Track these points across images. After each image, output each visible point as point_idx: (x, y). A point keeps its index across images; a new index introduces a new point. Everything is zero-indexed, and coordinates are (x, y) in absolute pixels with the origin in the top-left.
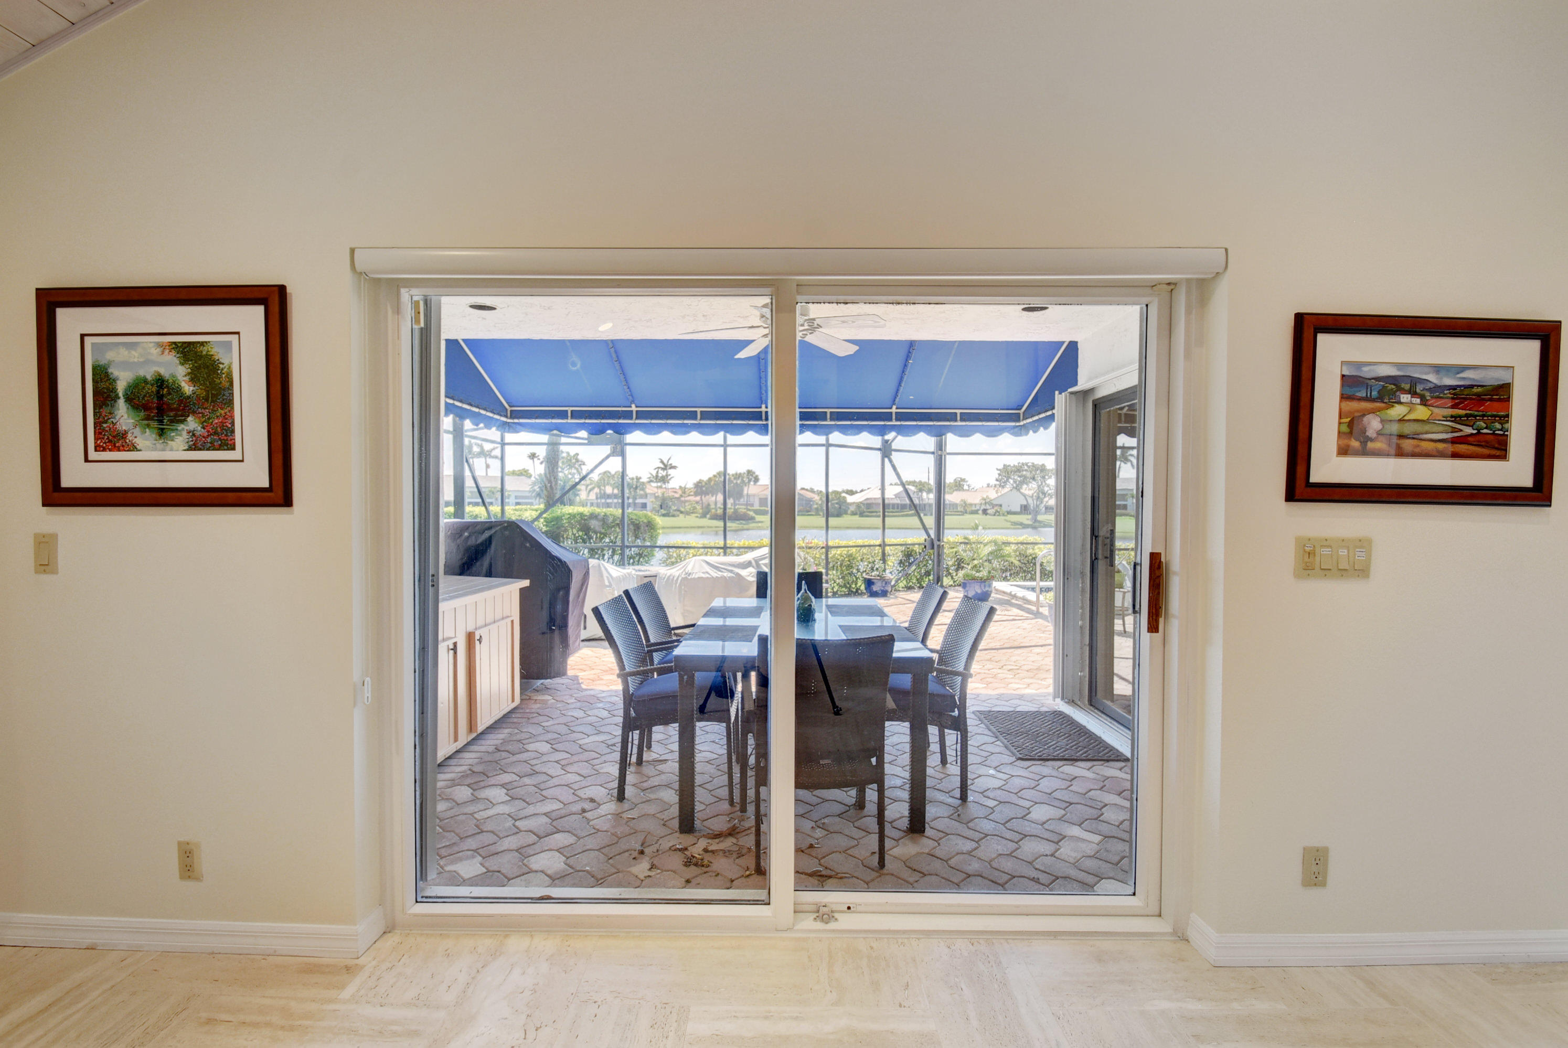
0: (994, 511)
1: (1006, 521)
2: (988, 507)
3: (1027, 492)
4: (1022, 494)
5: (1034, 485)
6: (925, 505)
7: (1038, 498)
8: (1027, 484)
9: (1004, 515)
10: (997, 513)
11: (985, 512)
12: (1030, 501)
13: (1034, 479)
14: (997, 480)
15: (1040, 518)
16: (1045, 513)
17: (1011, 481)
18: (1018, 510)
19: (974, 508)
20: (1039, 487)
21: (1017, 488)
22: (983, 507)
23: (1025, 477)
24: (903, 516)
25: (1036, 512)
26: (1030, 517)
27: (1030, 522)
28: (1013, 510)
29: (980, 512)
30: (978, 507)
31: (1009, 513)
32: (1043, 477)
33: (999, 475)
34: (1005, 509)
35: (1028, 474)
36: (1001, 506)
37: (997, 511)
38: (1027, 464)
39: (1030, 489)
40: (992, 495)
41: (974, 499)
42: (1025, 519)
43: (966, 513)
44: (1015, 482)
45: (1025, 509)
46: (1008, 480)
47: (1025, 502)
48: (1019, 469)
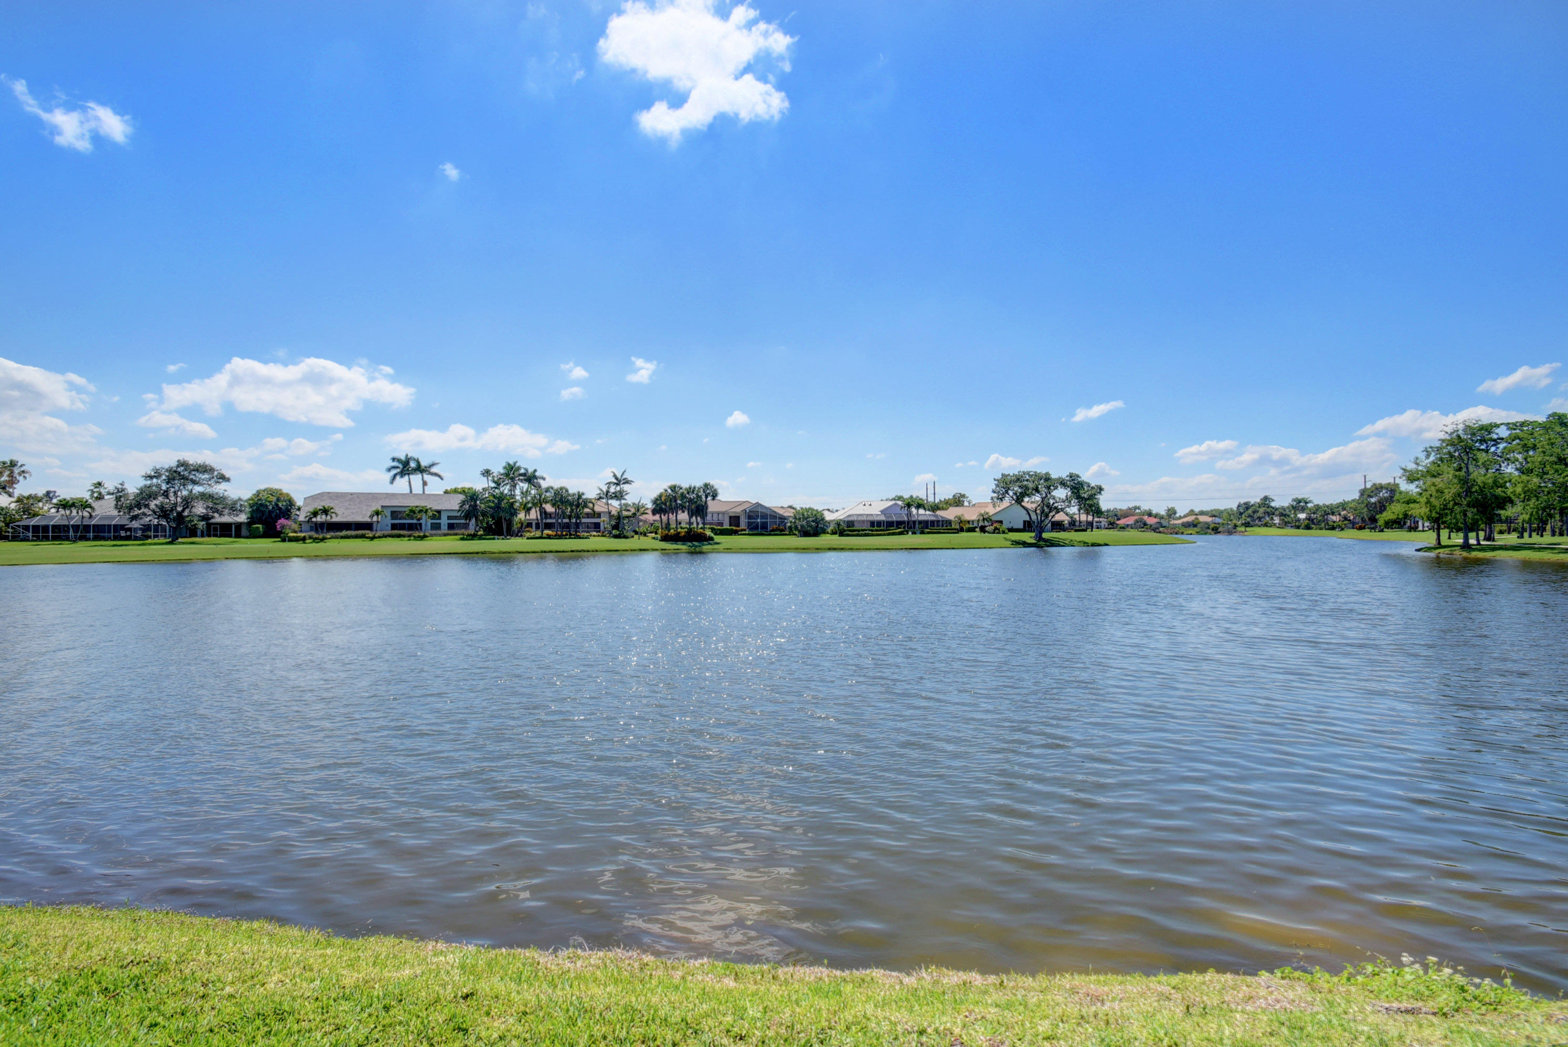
0: (993, 528)
1: (1006, 539)
2: (986, 523)
3: (1029, 506)
4: (1023, 507)
5: (1037, 498)
6: (914, 522)
7: (1043, 512)
8: (1028, 495)
9: (1004, 532)
10: (996, 531)
11: (983, 529)
12: (1034, 517)
13: (1037, 490)
14: (994, 492)
15: (1045, 535)
16: (1052, 530)
17: (1011, 493)
18: (1021, 526)
19: (971, 526)
20: (1043, 499)
21: (1019, 500)
22: (981, 524)
23: (1027, 488)
24: (889, 534)
25: (1041, 530)
26: (1033, 534)
27: (1034, 541)
28: (1015, 527)
29: (978, 529)
30: (975, 525)
31: (1011, 530)
32: (1049, 488)
33: (997, 486)
34: (1004, 527)
35: (1031, 485)
36: (1001, 522)
37: (996, 529)
38: (1028, 473)
39: (1032, 502)
40: (991, 511)
41: (971, 515)
42: (1028, 537)
43: (962, 530)
44: (1015, 494)
45: (1028, 526)
46: (1007, 492)
47: (1028, 519)
48: (1018, 479)
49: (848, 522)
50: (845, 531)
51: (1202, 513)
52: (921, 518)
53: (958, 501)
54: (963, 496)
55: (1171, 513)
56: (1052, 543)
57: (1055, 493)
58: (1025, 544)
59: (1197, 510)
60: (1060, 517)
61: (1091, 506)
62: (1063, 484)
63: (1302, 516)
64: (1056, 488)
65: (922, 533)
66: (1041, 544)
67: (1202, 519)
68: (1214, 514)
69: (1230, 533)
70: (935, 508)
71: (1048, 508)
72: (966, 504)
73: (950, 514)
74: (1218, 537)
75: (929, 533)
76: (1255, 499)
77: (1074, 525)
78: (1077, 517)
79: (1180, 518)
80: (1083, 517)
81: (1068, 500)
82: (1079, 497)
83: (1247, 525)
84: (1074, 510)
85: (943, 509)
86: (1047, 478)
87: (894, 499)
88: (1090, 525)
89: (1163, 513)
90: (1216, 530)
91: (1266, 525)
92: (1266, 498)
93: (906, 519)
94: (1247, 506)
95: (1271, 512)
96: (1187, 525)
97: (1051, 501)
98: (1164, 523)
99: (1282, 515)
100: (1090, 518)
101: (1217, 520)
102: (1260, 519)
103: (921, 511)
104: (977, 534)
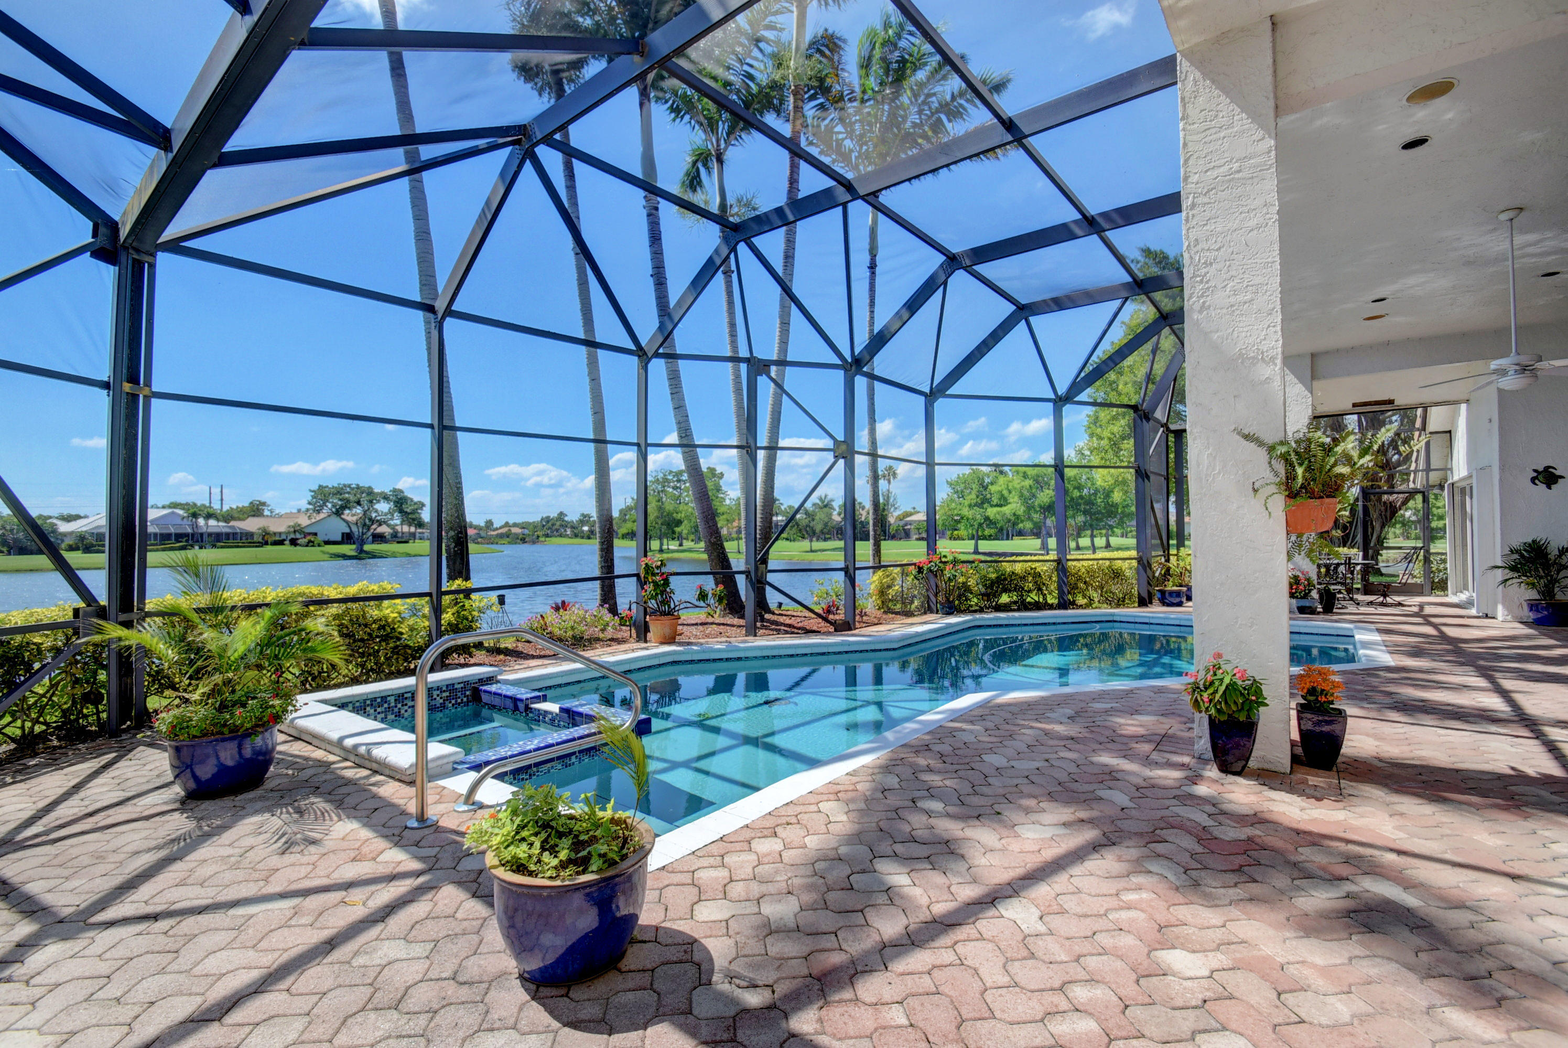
0: (306, 540)
1: (324, 552)
2: (298, 536)
3: (349, 518)
4: (344, 520)
5: (358, 510)
6: (202, 534)
7: (365, 525)
8: (349, 508)
9: (319, 545)
10: (310, 544)
11: (294, 542)
12: (354, 529)
13: (359, 503)
14: (310, 503)
15: (367, 547)
16: (373, 542)
17: (330, 505)
18: (339, 538)
19: (277, 538)
20: (365, 512)
21: (338, 513)
22: (292, 536)
23: (348, 501)
24: (164, 550)
25: (363, 542)
26: (354, 547)
27: (354, 553)
28: (333, 539)
29: (287, 542)
30: (283, 537)
31: (327, 543)
32: (371, 502)
33: (313, 497)
34: (320, 538)
35: (352, 498)
36: (316, 534)
37: (310, 541)
38: (349, 486)
39: (353, 515)
40: (304, 521)
41: (279, 527)
42: (348, 549)
43: (266, 543)
44: (334, 506)
45: (347, 538)
46: (324, 504)
47: (348, 530)
48: (339, 491)
49: (98, 534)
50: (93, 546)
51: (515, 525)
52: (210, 530)
53: (256, 510)
54: (264, 504)
55: (489, 523)
56: (373, 556)
57: (377, 506)
58: (345, 557)
59: (511, 522)
60: (383, 529)
61: (414, 520)
62: (386, 498)
63: (586, 528)
64: (379, 502)
65: (214, 546)
66: (361, 555)
67: (515, 530)
68: (523, 526)
69: (534, 543)
70: (228, 517)
71: (368, 522)
72: (266, 513)
73: (251, 525)
74: (526, 545)
75: (222, 547)
76: (554, 514)
77: (397, 538)
78: (399, 528)
79: (497, 529)
80: (406, 528)
81: (391, 512)
82: (401, 511)
83: (547, 536)
84: (397, 520)
85: (239, 519)
86: (370, 492)
87: (170, 507)
88: (413, 536)
89: (483, 524)
90: (523, 540)
91: (561, 536)
92: (561, 514)
93: (189, 530)
94: (548, 520)
95: (565, 525)
96: (501, 536)
97: (374, 515)
98: (483, 534)
99: (573, 527)
100: (413, 529)
101: (526, 531)
102: (557, 530)
103: (212, 522)
104: (287, 548)
